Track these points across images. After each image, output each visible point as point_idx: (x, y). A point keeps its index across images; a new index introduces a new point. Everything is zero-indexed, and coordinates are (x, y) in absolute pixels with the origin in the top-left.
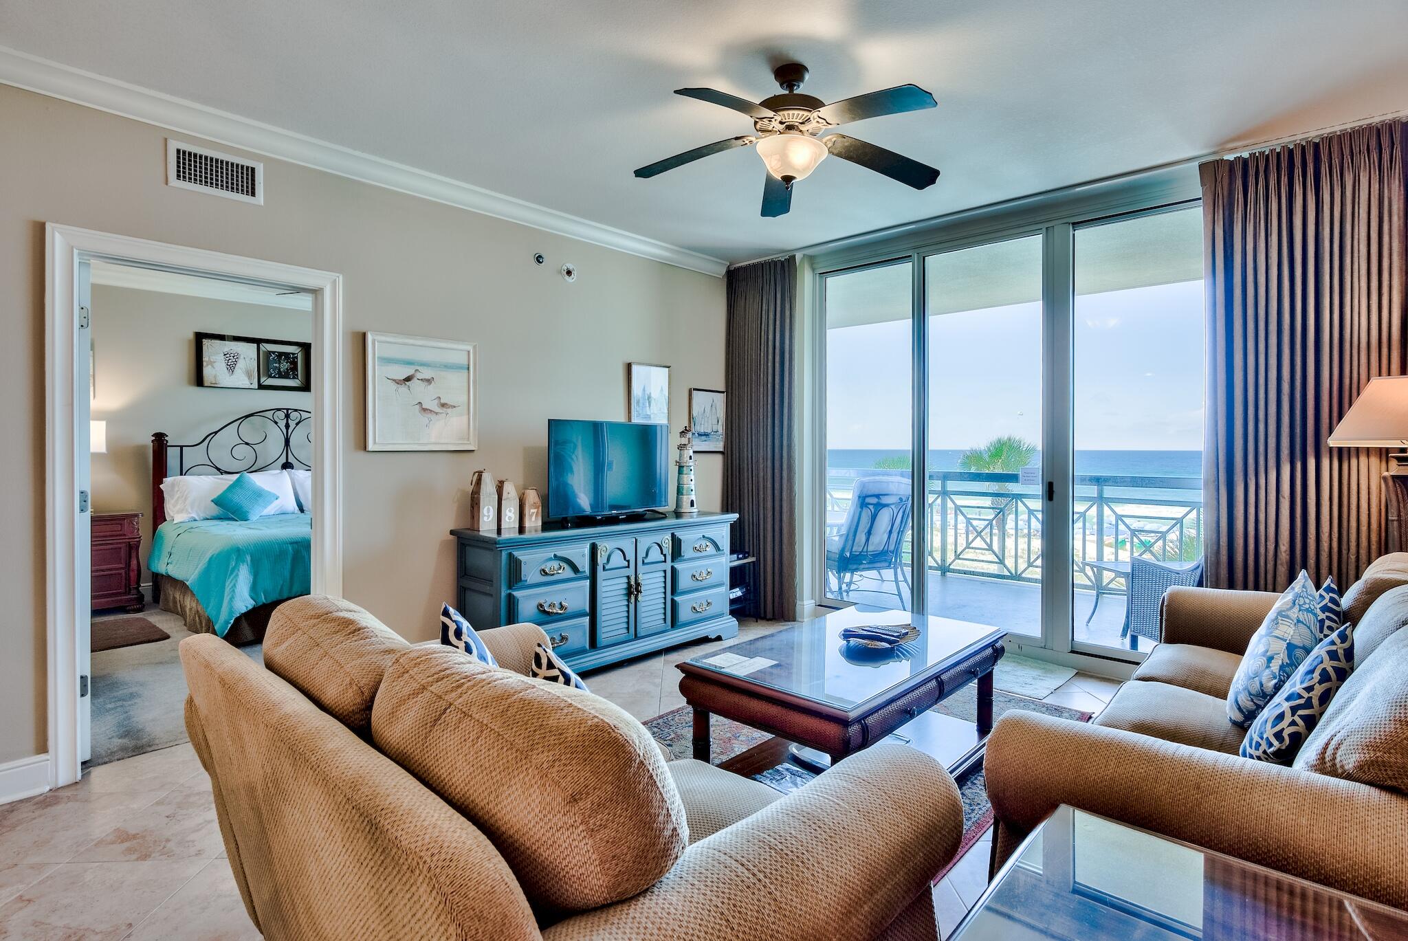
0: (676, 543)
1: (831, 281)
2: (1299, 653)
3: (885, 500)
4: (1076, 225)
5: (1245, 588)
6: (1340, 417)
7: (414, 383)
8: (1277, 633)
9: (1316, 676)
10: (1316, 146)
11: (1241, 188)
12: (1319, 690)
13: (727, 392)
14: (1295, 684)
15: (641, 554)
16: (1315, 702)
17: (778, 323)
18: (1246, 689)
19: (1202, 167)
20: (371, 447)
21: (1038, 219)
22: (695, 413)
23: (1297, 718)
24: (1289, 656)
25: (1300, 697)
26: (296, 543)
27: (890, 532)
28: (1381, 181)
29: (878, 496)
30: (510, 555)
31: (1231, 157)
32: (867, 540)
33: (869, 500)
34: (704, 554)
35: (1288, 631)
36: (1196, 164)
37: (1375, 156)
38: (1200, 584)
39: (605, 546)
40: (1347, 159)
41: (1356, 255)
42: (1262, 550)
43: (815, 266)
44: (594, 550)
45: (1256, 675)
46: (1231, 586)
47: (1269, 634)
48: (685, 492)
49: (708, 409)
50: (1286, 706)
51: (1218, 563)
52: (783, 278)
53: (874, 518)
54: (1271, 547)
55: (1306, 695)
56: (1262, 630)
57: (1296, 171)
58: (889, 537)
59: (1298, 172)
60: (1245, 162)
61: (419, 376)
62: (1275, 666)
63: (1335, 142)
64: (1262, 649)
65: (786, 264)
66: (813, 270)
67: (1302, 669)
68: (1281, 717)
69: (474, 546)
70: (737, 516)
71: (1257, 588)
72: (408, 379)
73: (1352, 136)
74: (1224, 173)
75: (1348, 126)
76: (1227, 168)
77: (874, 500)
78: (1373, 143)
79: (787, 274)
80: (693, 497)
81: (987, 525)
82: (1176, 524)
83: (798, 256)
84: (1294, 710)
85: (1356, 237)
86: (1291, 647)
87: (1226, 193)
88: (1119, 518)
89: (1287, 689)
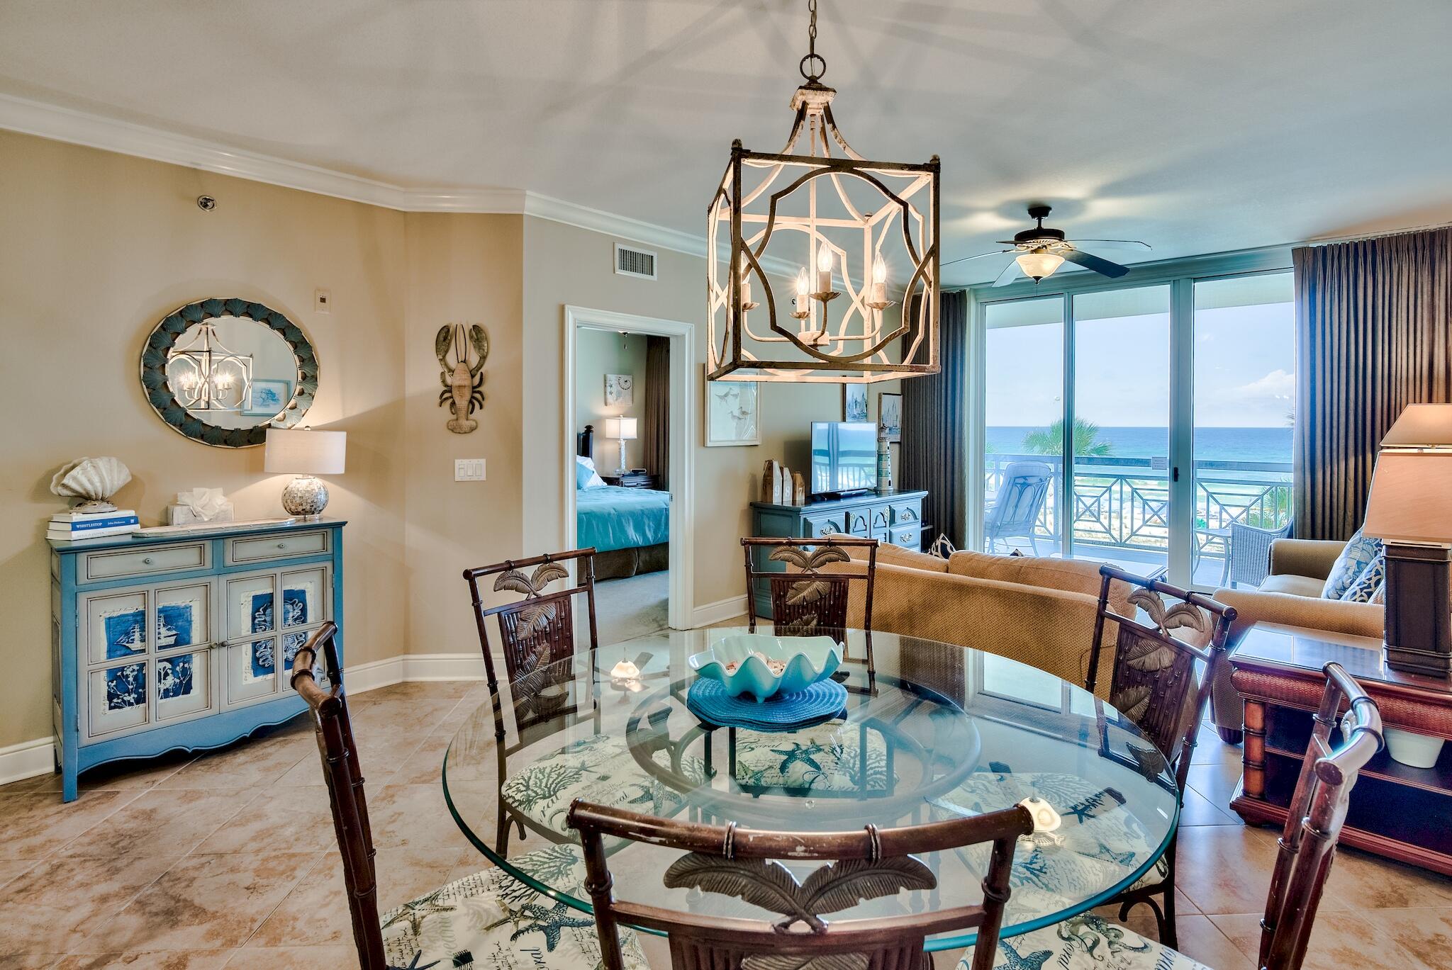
0: (892, 512)
1: (989, 308)
2: (1363, 565)
3: (1030, 481)
4: (1195, 280)
5: (1323, 538)
6: (1389, 428)
7: (730, 398)
8: (1351, 556)
9: (1373, 573)
10: (1374, 242)
11: (1321, 267)
12: (1375, 579)
13: (903, 394)
14: (1363, 577)
15: (873, 521)
16: (1373, 585)
17: (950, 342)
18: (1334, 587)
19: (1294, 250)
20: (709, 444)
21: (1167, 274)
22: (883, 413)
23: (1363, 593)
24: (1358, 568)
25: (1365, 583)
26: (588, 513)
27: (1032, 505)
28: (1416, 271)
29: (1025, 478)
30: (805, 519)
31: (1315, 245)
32: (1015, 513)
33: (1017, 481)
34: (907, 521)
35: (1357, 555)
36: (1290, 248)
37: (1412, 254)
38: (1290, 536)
39: (854, 515)
40: (1394, 255)
41: (1399, 319)
42: (1335, 515)
43: (978, 297)
44: (847, 515)
45: (1340, 578)
46: (1313, 537)
47: (1347, 556)
48: (884, 474)
49: (891, 409)
50: (1357, 589)
51: (1304, 524)
52: (955, 307)
53: (1021, 494)
54: (1341, 513)
55: (1368, 582)
56: (1343, 555)
57: (1360, 260)
58: (1030, 511)
59: (1361, 260)
60: (1324, 249)
61: (732, 392)
62: (1350, 573)
63: (1386, 242)
64: (1343, 564)
65: (957, 297)
66: (976, 299)
67: (1365, 571)
68: (1355, 593)
69: (767, 513)
70: (927, 493)
71: (1331, 539)
72: (726, 395)
73: (1398, 238)
74: (1310, 258)
75: (1395, 232)
76: (1312, 253)
77: (1022, 481)
78: (1412, 245)
79: (958, 303)
80: (890, 479)
81: (1095, 502)
82: (1258, 500)
83: (967, 289)
84: (1362, 590)
85: (1400, 307)
86: (1359, 563)
87: (1310, 270)
88: (1210, 495)
89: (1358, 581)
